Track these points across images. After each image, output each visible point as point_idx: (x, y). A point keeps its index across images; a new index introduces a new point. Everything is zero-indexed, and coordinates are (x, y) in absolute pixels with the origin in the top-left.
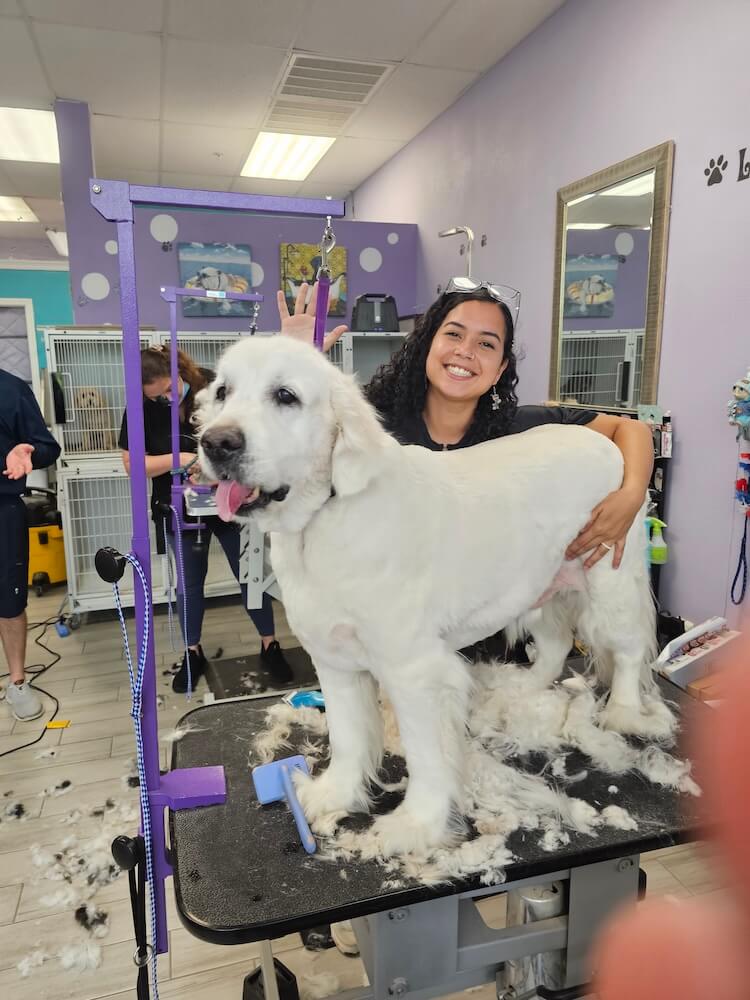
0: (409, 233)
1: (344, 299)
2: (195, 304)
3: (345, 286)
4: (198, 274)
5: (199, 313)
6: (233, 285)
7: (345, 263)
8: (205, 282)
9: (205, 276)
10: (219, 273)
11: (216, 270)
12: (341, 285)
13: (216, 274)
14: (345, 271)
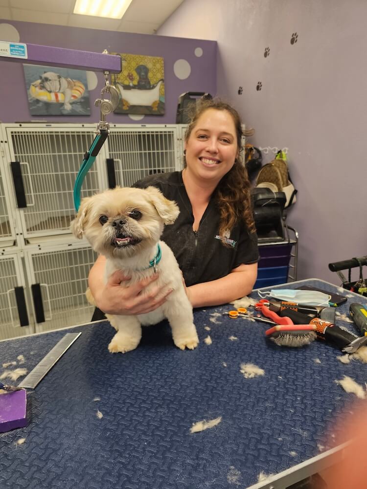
0: (211, 48)
1: (163, 101)
2: (40, 105)
3: (163, 90)
4: (41, 78)
5: (44, 112)
6: (72, 88)
7: (163, 71)
8: (47, 84)
9: (47, 79)
10: (59, 77)
11: (56, 75)
12: (160, 89)
13: (57, 78)
14: (163, 78)
